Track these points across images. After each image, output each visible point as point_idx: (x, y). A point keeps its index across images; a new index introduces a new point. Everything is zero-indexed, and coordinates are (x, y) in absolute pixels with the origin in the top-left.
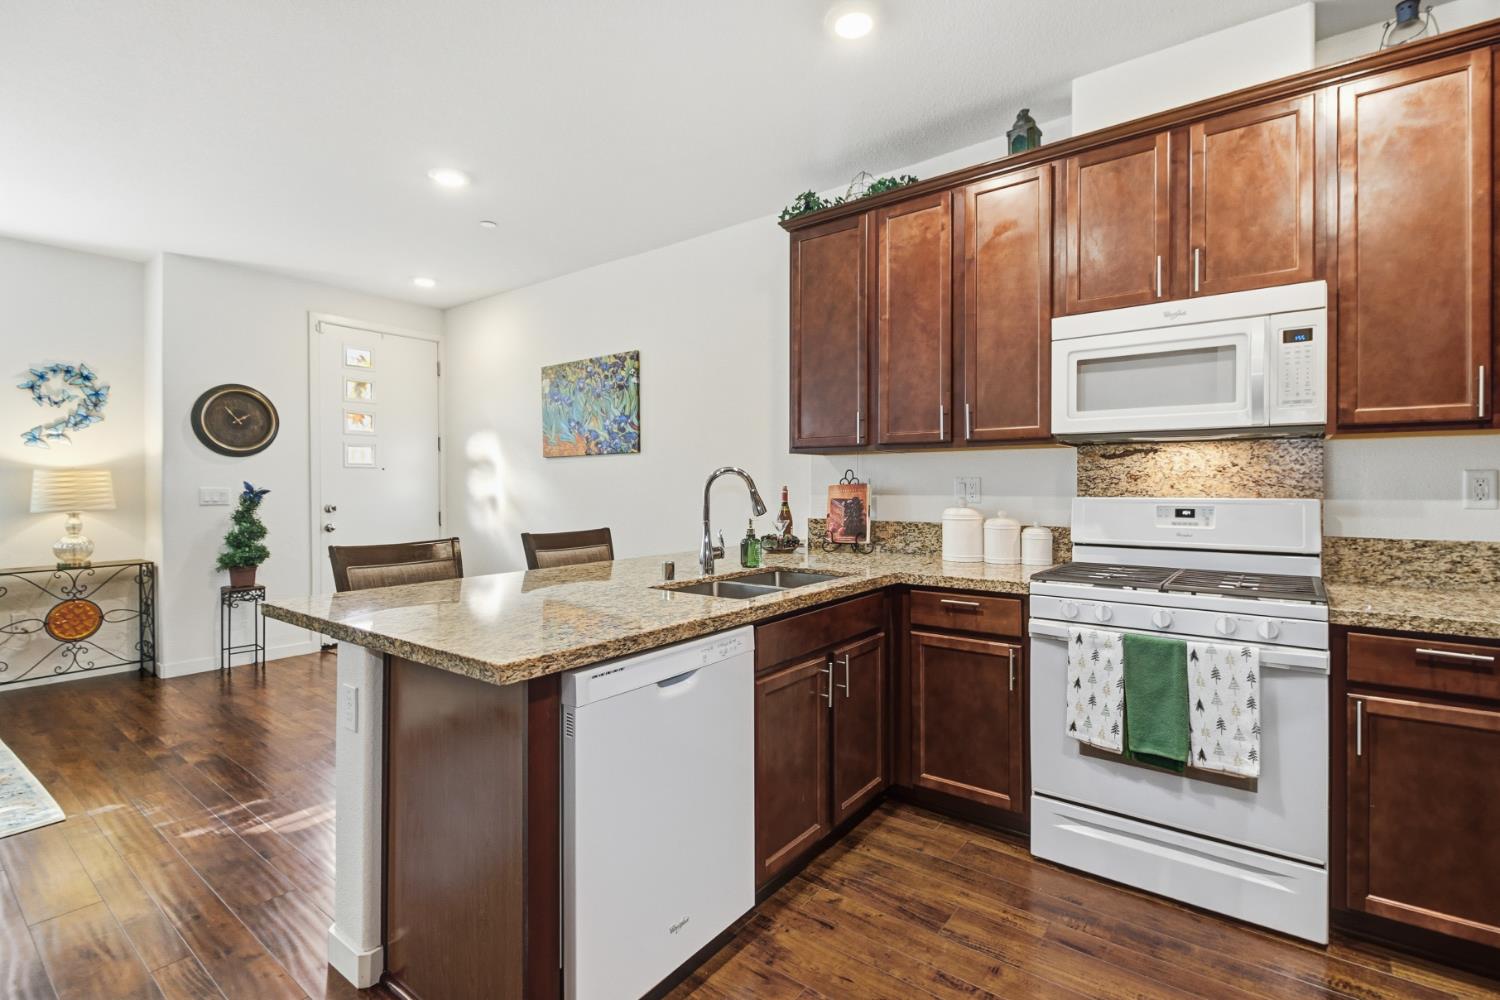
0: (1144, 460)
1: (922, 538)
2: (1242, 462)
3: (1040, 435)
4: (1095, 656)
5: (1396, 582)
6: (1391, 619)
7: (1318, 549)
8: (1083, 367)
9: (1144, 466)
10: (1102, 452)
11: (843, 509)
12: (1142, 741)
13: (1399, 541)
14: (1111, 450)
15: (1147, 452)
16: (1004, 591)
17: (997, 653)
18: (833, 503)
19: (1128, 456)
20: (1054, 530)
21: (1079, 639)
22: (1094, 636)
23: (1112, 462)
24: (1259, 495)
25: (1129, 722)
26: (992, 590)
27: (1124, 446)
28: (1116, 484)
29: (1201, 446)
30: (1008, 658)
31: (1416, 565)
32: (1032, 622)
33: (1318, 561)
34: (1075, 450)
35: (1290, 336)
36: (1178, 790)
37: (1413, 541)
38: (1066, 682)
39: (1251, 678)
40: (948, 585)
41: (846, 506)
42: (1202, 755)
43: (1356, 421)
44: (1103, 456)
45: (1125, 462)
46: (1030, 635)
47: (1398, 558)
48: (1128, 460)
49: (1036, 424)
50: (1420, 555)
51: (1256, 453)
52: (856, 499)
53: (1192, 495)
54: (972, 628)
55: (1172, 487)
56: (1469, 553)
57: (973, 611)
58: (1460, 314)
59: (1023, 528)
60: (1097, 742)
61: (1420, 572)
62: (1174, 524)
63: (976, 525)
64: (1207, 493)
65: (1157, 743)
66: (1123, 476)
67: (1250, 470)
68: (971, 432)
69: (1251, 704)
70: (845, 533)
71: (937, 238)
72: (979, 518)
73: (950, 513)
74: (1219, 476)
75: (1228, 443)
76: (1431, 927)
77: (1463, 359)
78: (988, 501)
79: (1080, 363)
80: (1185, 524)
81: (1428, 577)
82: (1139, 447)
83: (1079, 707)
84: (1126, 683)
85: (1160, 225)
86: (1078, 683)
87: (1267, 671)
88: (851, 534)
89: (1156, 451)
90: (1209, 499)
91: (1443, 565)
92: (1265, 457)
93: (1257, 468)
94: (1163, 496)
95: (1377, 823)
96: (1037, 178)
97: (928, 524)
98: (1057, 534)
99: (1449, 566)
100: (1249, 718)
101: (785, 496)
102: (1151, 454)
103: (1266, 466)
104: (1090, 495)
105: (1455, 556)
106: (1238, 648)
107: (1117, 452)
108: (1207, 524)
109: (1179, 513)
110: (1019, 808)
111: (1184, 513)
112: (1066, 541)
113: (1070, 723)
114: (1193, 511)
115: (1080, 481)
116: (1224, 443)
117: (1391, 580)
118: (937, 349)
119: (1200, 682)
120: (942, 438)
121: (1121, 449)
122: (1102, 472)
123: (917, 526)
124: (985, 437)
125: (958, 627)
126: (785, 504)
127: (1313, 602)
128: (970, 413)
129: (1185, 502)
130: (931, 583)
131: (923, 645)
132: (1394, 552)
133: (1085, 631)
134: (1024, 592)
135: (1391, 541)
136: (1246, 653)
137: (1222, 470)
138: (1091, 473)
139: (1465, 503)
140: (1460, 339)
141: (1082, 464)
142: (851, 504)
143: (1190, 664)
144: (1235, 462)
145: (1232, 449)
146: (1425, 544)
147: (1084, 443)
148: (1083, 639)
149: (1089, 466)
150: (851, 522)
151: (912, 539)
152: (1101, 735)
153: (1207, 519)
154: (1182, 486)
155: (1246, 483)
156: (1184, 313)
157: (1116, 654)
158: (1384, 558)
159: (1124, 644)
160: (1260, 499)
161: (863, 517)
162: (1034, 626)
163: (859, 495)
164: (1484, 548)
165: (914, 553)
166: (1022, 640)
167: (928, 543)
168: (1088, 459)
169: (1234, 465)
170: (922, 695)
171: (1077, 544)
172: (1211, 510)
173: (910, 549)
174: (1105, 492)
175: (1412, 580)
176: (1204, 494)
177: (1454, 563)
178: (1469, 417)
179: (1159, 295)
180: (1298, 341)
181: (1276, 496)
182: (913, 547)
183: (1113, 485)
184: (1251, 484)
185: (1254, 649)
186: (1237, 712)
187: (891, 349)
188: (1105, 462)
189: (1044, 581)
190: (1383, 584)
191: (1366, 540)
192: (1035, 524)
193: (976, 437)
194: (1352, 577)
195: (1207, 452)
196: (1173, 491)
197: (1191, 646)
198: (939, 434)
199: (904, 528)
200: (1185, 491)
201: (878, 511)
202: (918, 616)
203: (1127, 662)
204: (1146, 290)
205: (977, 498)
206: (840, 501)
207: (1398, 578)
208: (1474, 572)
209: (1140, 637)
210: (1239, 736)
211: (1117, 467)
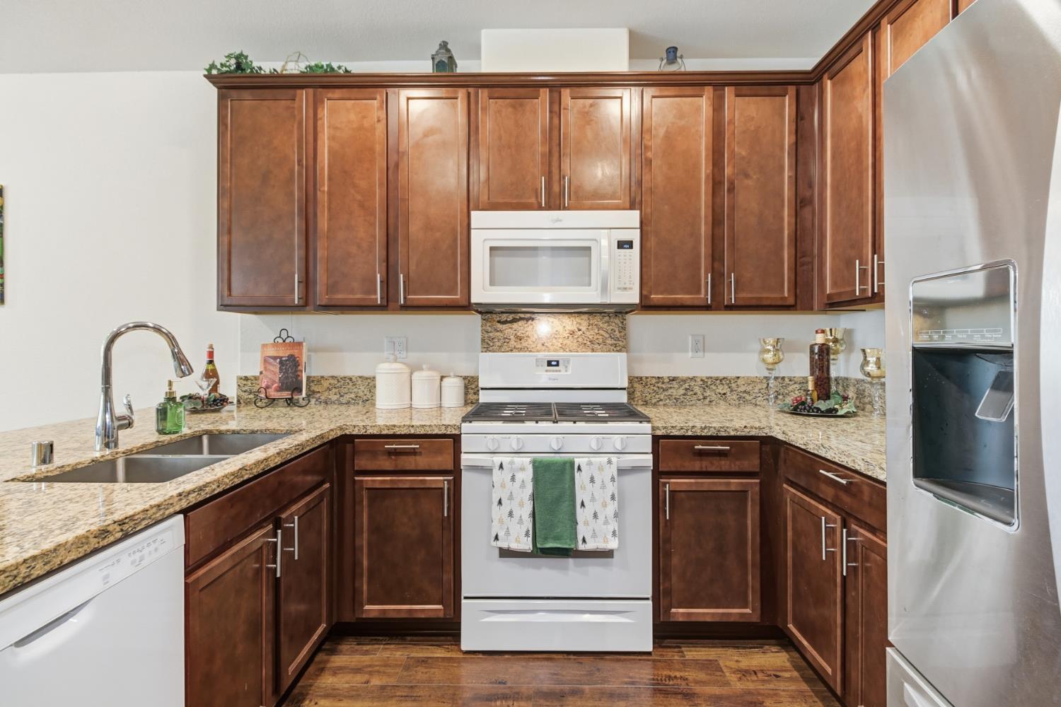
0: (526, 325)
1: (356, 390)
2: (584, 329)
3: (461, 304)
4: (513, 479)
5: (661, 403)
6: (682, 429)
7: (626, 385)
8: (493, 252)
9: (526, 329)
10: (498, 319)
11: (278, 366)
12: (546, 539)
13: (662, 378)
14: (504, 317)
15: (527, 320)
16: (440, 433)
17: (434, 486)
18: (265, 361)
19: (516, 322)
20: (465, 378)
21: (501, 467)
22: (512, 463)
23: (504, 327)
24: (593, 350)
25: (537, 525)
26: (430, 432)
27: (513, 315)
28: (508, 342)
29: (561, 317)
30: (442, 489)
31: (670, 392)
32: (463, 456)
33: (625, 392)
34: (479, 316)
35: (622, 245)
36: (566, 568)
37: (669, 377)
38: (491, 503)
39: (613, 479)
40: (391, 432)
41: (281, 363)
42: (584, 541)
43: (652, 303)
44: (499, 322)
45: (513, 326)
46: (462, 468)
47: (662, 388)
48: (515, 325)
49: (456, 295)
50: (671, 386)
51: (591, 322)
52: (292, 358)
53: (555, 351)
54: (412, 467)
55: (543, 345)
56: (692, 383)
57: (413, 453)
58: (698, 241)
59: (442, 378)
60: (514, 546)
61: (671, 396)
62: (547, 371)
63: (406, 376)
64: (563, 348)
65: (557, 538)
66: (512, 337)
67: (588, 333)
68: (405, 298)
69: (613, 498)
70: (280, 389)
71: (373, 128)
72: (407, 371)
73: (384, 367)
74: (570, 338)
75: (576, 315)
76: (701, 619)
77: (699, 269)
78: (413, 357)
79: (492, 249)
80: (553, 371)
81: (675, 399)
82: (522, 316)
83: (501, 521)
84: (534, 497)
85: (543, 155)
86: (500, 502)
87: (622, 472)
88: (287, 389)
89: (533, 319)
90: (565, 353)
91: (682, 391)
92: (596, 325)
93: (592, 332)
94: (538, 351)
95: (675, 560)
96: (457, 98)
97: (360, 377)
98: (467, 381)
99: (684, 391)
100: (612, 507)
101: (211, 354)
102: (530, 321)
103: (596, 331)
104: (490, 351)
105: (686, 386)
106: (604, 459)
107: (508, 320)
108: (566, 371)
109: (549, 363)
110: (451, 614)
111: (553, 363)
112: (473, 386)
113: (494, 535)
114: (558, 362)
115: (483, 340)
116: (573, 315)
117: (658, 401)
118: (375, 224)
119: (583, 488)
120: (379, 302)
121: (511, 317)
122: (498, 334)
123: (351, 379)
124: (415, 303)
125: (399, 468)
126: (211, 362)
127: (641, 422)
128: (404, 282)
129: (553, 356)
130: (375, 431)
131: (367, 489)
132: (660, 385)
133: (505, 459)
134: (457, 432)
135: (658, 377)
136: (610, 462)
137: (572, 333)
138: (491, 334)
139: (690, 354)
140: (699, 256)
141: (484, 328)
142: (287, 361)
143: (577, 475)
144: (580, 328)
145: (578, 319)
146: (674, 379)
147: (487, 311)
148: (504, 467)
149: (490, 329)
150: (287, 378)
151: (346, 390)
152: (517, 541)
153: (566, 367)
154: (549, 345)
155: (585, 342)
156: (560, 221)
157: (529, 474)
158: (655, 388)
159: (533, 465)
160: (594, 353)
161: (299, 373)
162: (465, 459)
163: (295, 352)
164: (699, 380)
165: (348, 403)
166: (455, 472)
167: (361, 394)
168: (488, 324)
169: (580, 330)
170: (365, 535)
171: (482, 389)
172: (568, 362)
173: (344, 400)
174: (500, 349)
175: (668, 401)
176: (562, 350)
177: (686, 389)
178: (702, 303)
179: (543, 205)
180: (625, 248)
181: (602, 351)
182: (347, 397)
183: (505, 344)
184: (589, 343)
185: (614, 458)
186: (605, 505)
187: (330, 219)
188: (500, 326)
189: (470, 422)
190: (655, 404)
191: (647, 378)
192: (452, 374)
193: (409, 303)
194: (640, 401)
195: (564, 321)
196: (544, 348)
197: (577, 461)
198: (377, 299)
199: (339, 381)
200: (551, 348)
201: (313, 367)
202: (362, 463)
203: (536, 480)
204: (533, 200)
205: (404, 354)
206: (275, 358)
207: (661, 400)
208: (695, 394)
209: (544, 459)
210: (606, 522)
211: (508, 330)
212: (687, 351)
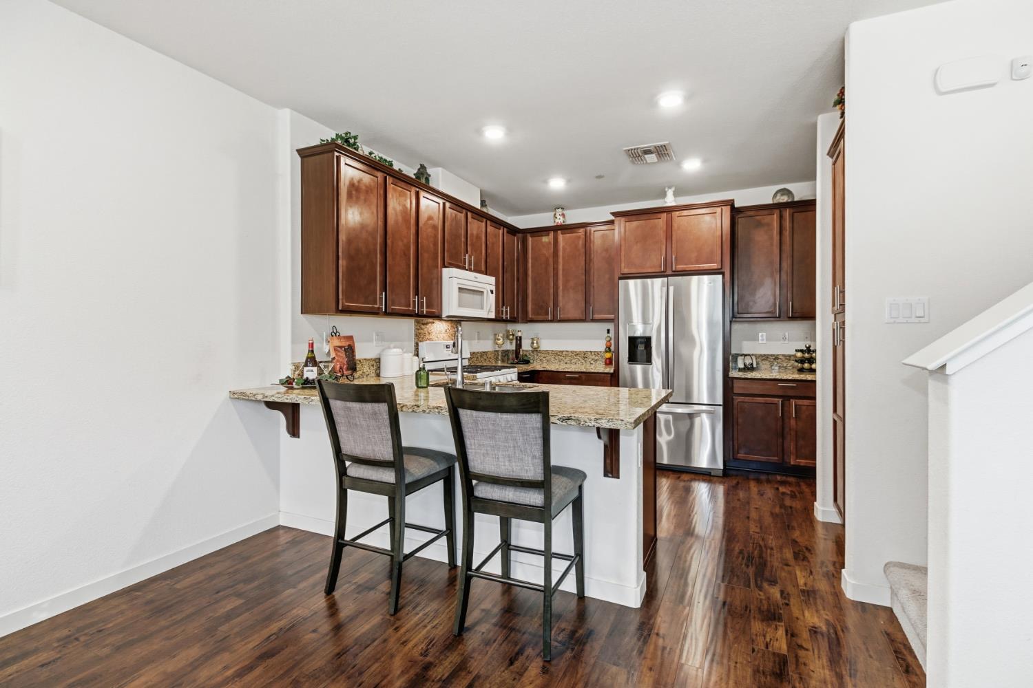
0: (431, 326)
9: (431, 329)
10: (422, 322)
11: (344, 353)
18: (335, 349)
19: (428, 324)
34: (414, 320)
35: (491, 292)
45: (427, 327)
49: (438, 310)
52: (349, 345)
55: (437, 337)
68: (425, 310)
74: (445, 333)
89: (434, 323)
96: (439, 203)
101: (312, 345)
107: (425, 323)
109: (447, 347)
115: (416, 335)
118: (409, 265)
122: (422, 331)
126: (312, 351)
128: (425, 301)
138: (419, 331)
142: (347, 349)
149: (419, 328)
150: (349, 361)
161: (354, 357)
163: (351, 343)
168: (419, 325)
174: (425, 340)
183: (425, 336)
187: (392, 259)
188: (423, 326)
198: (412, 310)
206: (341, 347)
211: (425, 329)
212: (475, 339)
